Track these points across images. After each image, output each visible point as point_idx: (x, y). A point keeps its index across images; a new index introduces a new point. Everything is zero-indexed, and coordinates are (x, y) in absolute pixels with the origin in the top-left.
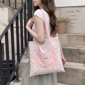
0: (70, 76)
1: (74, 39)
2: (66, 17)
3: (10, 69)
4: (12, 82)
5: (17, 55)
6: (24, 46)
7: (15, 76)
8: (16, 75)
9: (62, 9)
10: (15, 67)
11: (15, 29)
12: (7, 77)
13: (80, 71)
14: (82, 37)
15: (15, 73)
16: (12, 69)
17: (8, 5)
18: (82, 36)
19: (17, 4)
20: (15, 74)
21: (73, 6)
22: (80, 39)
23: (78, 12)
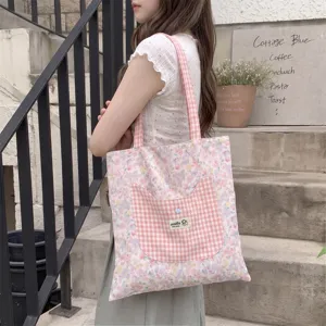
1: (282, 149)
2: (252, 61)
3: (38, 266)
4: (45, 317)
6: (91, 177)
8: (59, 287)
9: (236, 32)
11: (55, 111)
12: (25, 298)
13: (306, 273)
14: (316, 139)
15: (58, 281)
16: (43, 265)
17: (30, 17)
18: (312, 135)
19: (63, 16)
21: (280, 20)
22: (308, 146)
23: (297, 45)
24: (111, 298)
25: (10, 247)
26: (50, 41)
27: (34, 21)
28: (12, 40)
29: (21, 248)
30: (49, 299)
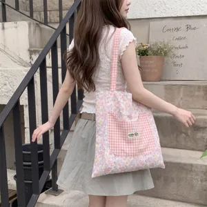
0: (174, 181)
1: (182, 95)
2: (162, 41)
3: (40, 165)
5: (53, 133)
6: (70, 112)
7: (51, 181)
8: (51, 178)
9: (152, 23)
10: (51, 159)
12: (31, 184)
13: (196, 169)
14: (201, 89)
16: (42, 164)
18: (199, 87)
19: (48, 12)
20: (49, 176)
21: (179, 15)
22: (197, 93)
24: (93, 176)
25: (24, 154)
26: (41, 29)
27: (31, 17)
28: (18, 28)
29: (30, 154)
30: (45, 185)
